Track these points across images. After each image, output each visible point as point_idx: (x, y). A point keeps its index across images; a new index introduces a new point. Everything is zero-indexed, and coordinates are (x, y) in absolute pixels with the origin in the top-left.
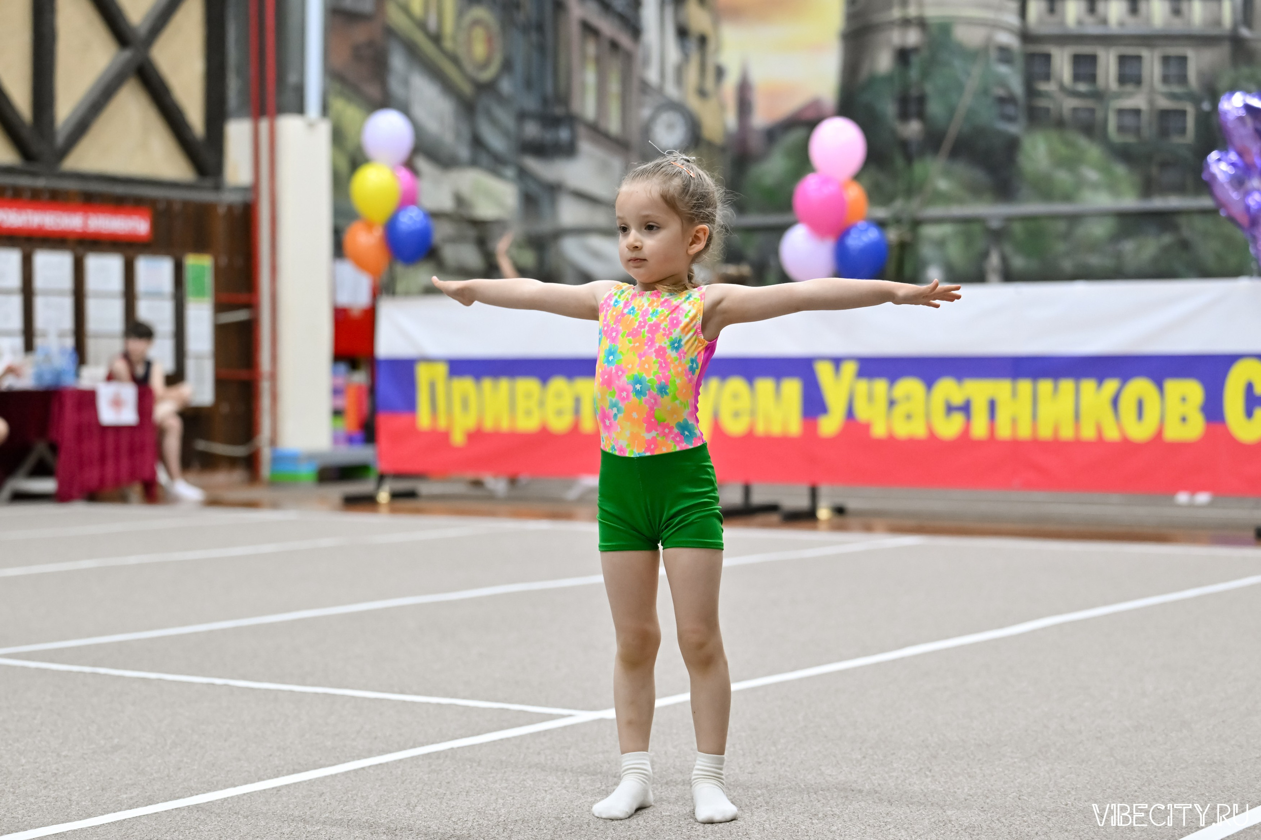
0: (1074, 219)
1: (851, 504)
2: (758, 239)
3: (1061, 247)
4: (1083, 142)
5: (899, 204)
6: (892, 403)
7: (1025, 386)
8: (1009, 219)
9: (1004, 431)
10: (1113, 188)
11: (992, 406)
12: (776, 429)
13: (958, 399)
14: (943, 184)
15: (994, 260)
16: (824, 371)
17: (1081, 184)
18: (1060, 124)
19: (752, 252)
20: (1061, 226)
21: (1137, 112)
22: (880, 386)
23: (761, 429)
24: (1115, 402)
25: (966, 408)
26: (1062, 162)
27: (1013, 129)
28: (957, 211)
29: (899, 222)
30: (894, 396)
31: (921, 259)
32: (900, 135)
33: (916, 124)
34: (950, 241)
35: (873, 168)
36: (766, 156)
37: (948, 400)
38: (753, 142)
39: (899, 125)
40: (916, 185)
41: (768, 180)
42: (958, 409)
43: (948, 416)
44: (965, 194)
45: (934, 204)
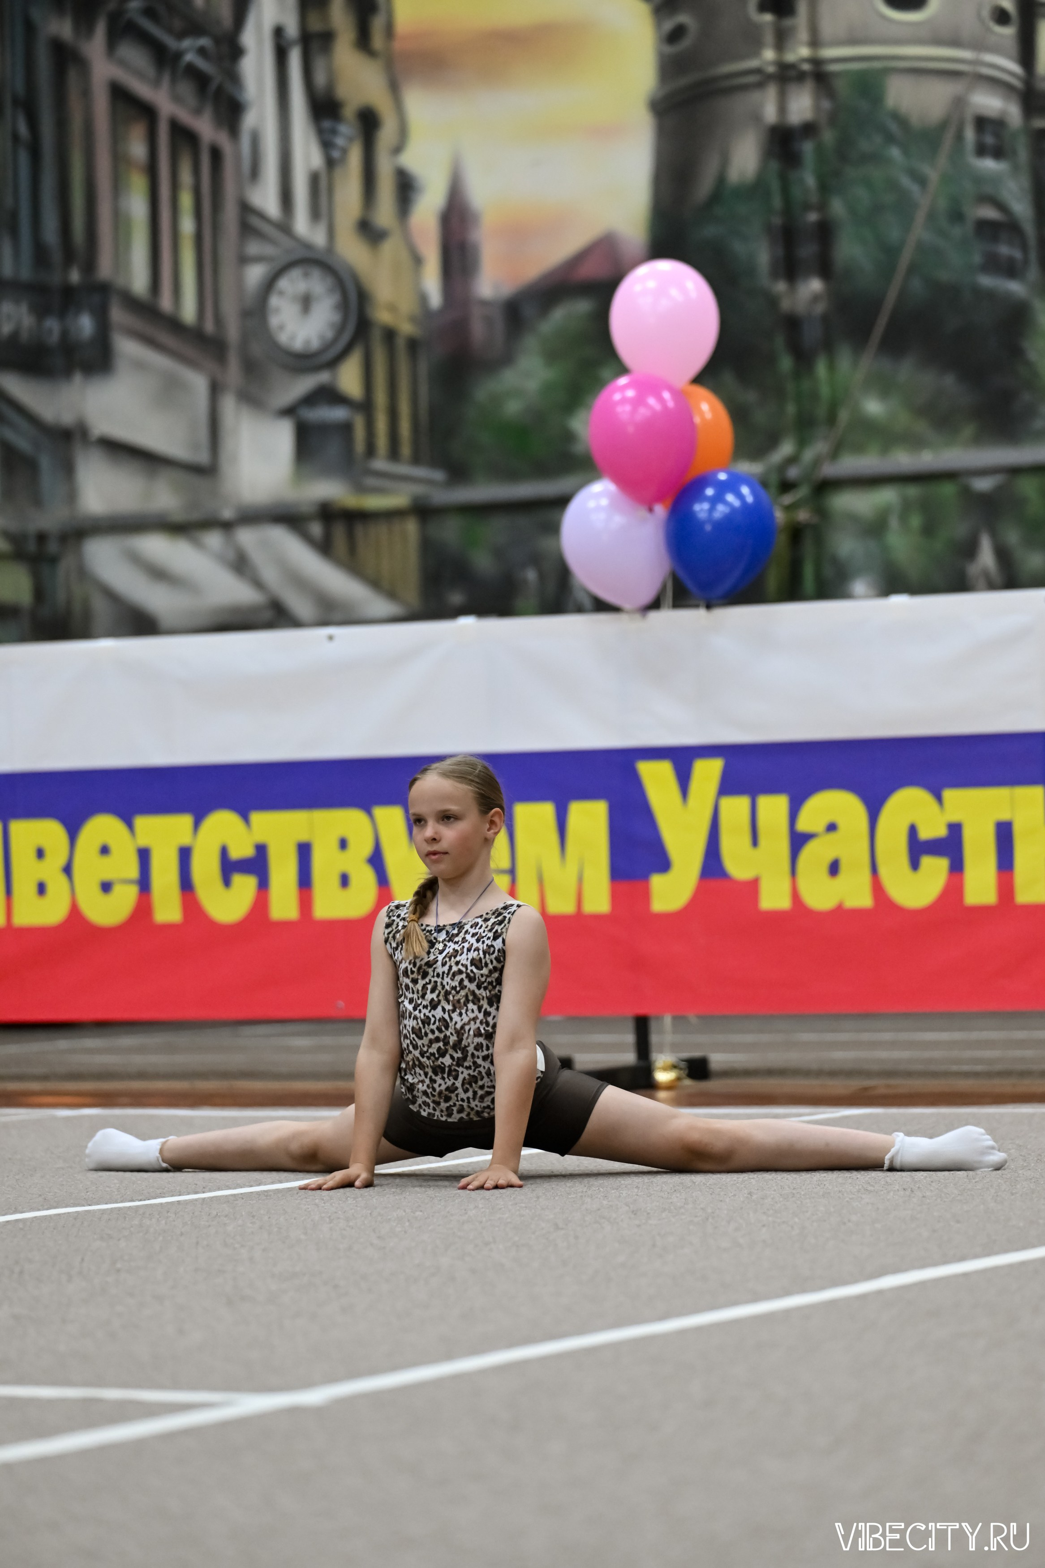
2: (497, 529)
5: (786, 449)
6: (799, 842)
8: (1015, 471)
9: (1033, 890)
11: (1005, 834)
12: (561, 904)
13: (933, 829)
14: (874, 407)
15: (987, 557)
16: (657, 779)
19: (483, 562)
22: (774, 807)
25: (951, 846)
27: (1015, 288)
29: (786, 486)
30: (804, 824)
31: (835, 561)
32: (786, 305)
33: (815, 285)
34: (894, 523)
35: (728, 378)
36: (506, 359)
37: (913, 831)
38: (478, 330)
39: (781, 287)
40: (821, 412)
41: (513, 408)
42: (935, 847)
43: (915, 865)
44: (921, 427)
45: (859, 449)
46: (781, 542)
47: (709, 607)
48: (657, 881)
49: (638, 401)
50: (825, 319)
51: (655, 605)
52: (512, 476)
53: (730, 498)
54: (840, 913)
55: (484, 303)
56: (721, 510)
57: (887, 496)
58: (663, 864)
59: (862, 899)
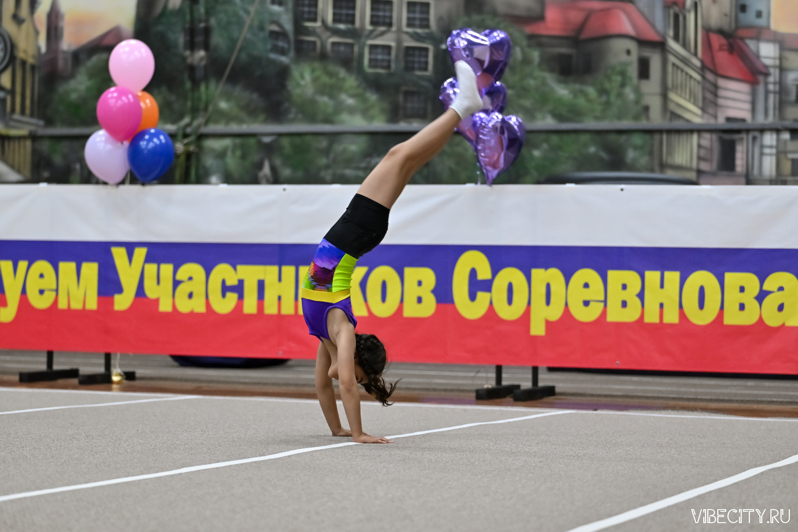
0: (334, 136)
1: (140, 372)
2: (64, 147)
3: (323, 161)
4: (342, 73)
5: (186, 120)
6: (176, 283)
7: (289, 271)
8: (280, 135)
9: (270, 308)
10: (366, 113)
11: (261, 285)
12: (76, 305)
13: (232, 281)
14: (223, 105)
15: (266, 170)
16: (119, 254)
17: (339, 108)
18: (323, 57)
19: (58, 160)
20: (324, 143)
21: (388, 48)
22: (167, 269)
23: (62, 305)
24: (363, 285)
25: (239, 289)
26: (323, 90)
27: (284, 59)
28: (235, 128)
29: (186, 136)
30: (179, 277)
31: (204, 167)
32: (189, 61)
33: (202, 53)
34: (229, 153)
35: (164, 89)
36: (72, 76)
37: (224, 282)
38: (61, 64)
39: (188, 53)
40: (202, 106)
41: (74, 96)
42: (232, 289)
43: (224, 295)
44: (243, 115)
45: (217, 122)
46: (182, 159)
47: (143, 184)
48: (117, 297)
49: (119, 98)
50: (205, 67)
51: (123, 182)
52: (72, 124)
53: (155, 140)
54: (192, 314)
55: (64, 52)
56: (151, 145)
57: (227, 142)
58: (120, 290)
59: (200, 308)
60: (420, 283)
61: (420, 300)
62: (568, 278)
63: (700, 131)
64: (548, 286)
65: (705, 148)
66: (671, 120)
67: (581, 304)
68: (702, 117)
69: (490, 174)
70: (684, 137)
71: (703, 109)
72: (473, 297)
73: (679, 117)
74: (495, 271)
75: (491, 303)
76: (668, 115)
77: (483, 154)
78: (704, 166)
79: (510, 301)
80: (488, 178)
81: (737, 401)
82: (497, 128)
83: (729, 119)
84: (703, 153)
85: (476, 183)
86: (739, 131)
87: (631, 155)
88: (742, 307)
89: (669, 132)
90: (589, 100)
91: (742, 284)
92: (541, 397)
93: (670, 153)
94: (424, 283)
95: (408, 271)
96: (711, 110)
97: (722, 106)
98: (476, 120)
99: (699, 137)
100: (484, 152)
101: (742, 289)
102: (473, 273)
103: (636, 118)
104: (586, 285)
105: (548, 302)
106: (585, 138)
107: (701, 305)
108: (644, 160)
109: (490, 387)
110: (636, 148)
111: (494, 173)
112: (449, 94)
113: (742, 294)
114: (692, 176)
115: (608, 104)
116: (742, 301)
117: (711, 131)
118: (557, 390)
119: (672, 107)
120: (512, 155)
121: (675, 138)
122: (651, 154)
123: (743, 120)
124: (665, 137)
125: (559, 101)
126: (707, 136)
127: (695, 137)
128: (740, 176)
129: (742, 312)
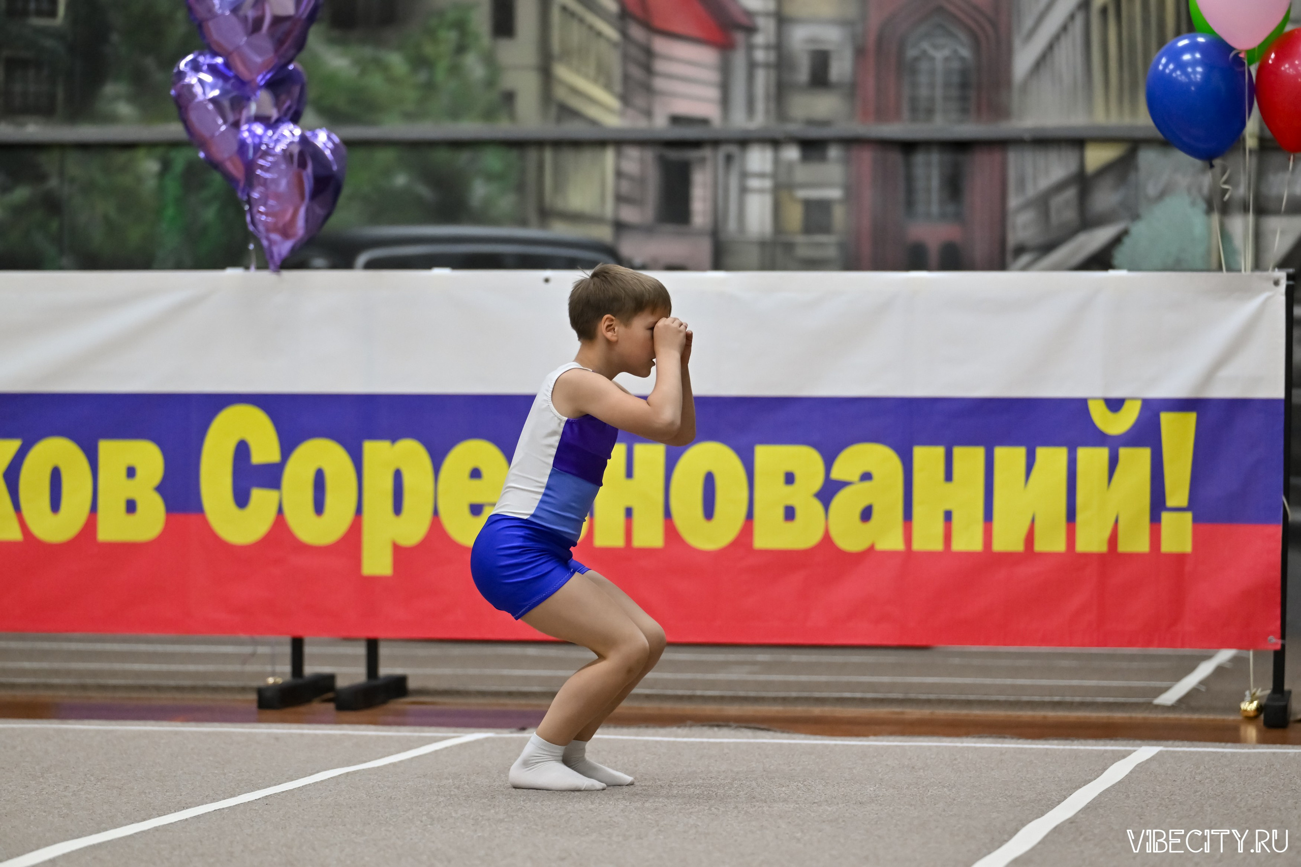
24: (12, 476)
60: (131, 472)
61: (131, 507)
62: (437, 460)
63: (619, 142)
64: (398, 476)
65: (631, 178)
66: (559, 120)
67: (466, 510)
68: (622, 114)
69: (275, 249)
70: (587, 156)
71: (625, 99)
72: (241, 499)
73: (574, 114)
74: (287, 449)
75: (280, 511)
76: (553, 111)
77: (262, 209)
78: (629, 214)
79: (319, 507)
80: (272, 257)
81: (775, 700)
82: (291, 156)
83: (676, 120)
84: (625, 187)
85: (247, 268)
86: (697, 144)
87: (479, 190)
88: (790, 513)
89: (558, 144)
90: (391, 80)
91: (789, 469)
92: (384, 702)
93: (559, 186)
94: (139, 472)
95: (107, 448)
96: (640, 101)
97: (663, 93)
98: (244, 137)
99: (619, 155)
100: (265, 205)
101: (790, 478)
102: (242, 450)
103: (489, 115)
104: (476, 474)
105: (398, 508)
106: (384, 156)
107: (709, 511)
108: (506, 203)
109: (280, 681)
110: (490, 177)
111: (284, 247)
112: (190, 86)
113: (790, 488)
114: (604, 234)
115: (430, 87)
116: (790, 502)
117: (642, 143)
118: (412, 684)
119: (560, 93)
120: (320, 211)
121: (569, 157)
122: (520, 188)
123: (704, 122)
124: (548, 155)
125: (331, 80)
126: (633, 153)
127: (609, 156)
128: (700, 233)
129: (789, 525)
